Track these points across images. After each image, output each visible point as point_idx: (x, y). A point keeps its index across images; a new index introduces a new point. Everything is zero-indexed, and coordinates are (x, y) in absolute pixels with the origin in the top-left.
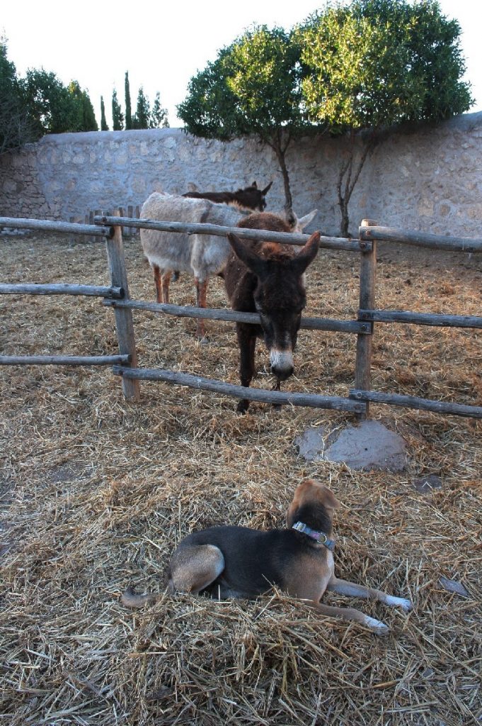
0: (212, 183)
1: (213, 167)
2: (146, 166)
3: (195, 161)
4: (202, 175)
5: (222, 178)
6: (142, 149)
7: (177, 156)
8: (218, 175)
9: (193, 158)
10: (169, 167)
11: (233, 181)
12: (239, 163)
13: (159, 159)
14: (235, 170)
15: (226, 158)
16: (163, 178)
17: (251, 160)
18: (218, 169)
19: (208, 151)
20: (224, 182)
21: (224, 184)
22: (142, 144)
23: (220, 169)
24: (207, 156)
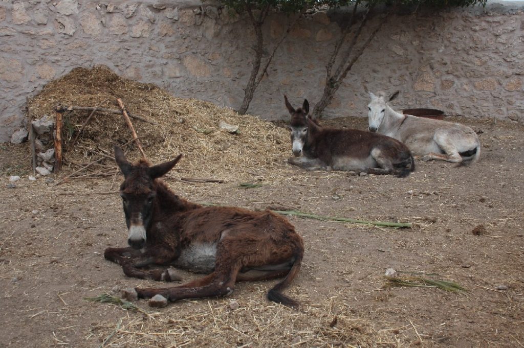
0: (134, 65)
1: (136, 44)
2: (23, 39)
3: (107, 35)
4: (120, 54)
5: (149, 58)
6: (17, 15)
7: (80, 27)
8: (142, 54)
9: (106, 30)
10: (65, 42)
11: (165, 61)
12: (173, 39)
13: (49, 29)
14: (167, 47)
15: (156, 32)
16: (54, 58)
17: (188, 36)
18: (143, 46)
19: (130, 22)
20: (151, 63)
21: (153, 66)
22: (16, 6)
23: (146, 46)
24: (127, 29)
